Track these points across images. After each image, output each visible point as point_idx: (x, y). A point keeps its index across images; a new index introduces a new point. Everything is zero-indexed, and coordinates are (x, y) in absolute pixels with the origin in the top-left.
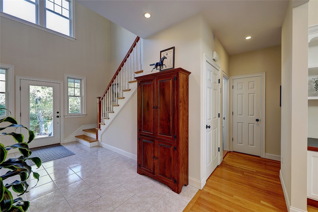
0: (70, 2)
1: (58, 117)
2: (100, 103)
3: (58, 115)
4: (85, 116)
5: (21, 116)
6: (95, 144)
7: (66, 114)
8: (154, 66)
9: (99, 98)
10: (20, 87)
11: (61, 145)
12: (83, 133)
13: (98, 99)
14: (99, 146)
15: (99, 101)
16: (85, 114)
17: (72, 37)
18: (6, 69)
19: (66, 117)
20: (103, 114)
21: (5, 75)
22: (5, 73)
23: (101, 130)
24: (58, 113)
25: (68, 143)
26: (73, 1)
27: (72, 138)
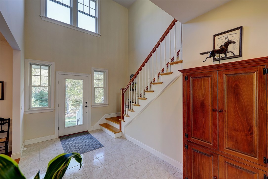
0: (96, 2)
1: (86, 106)
2: (123, 95)
3: (87, 105)
4: (107, 105)
5: (59, 107)
6: (119, 134)
7: (93, 104)
8: (208, 55)
9: (123, 90)
10: (59, 81)
11: (89, 133)
12: (105, 122)
13: (121, 91)
14: (123, 138)
15: (123, 92)
16: (108, 103)
17: (98, 33)
18: (49, 66)
19: (92, 107)
20: (126, 105)
21: (48, 70)
22: (48, 69)
23: (125, 121)
24: (86, 103)
25: (95, 131)
26: (98, 1)
27: (97, 126)
